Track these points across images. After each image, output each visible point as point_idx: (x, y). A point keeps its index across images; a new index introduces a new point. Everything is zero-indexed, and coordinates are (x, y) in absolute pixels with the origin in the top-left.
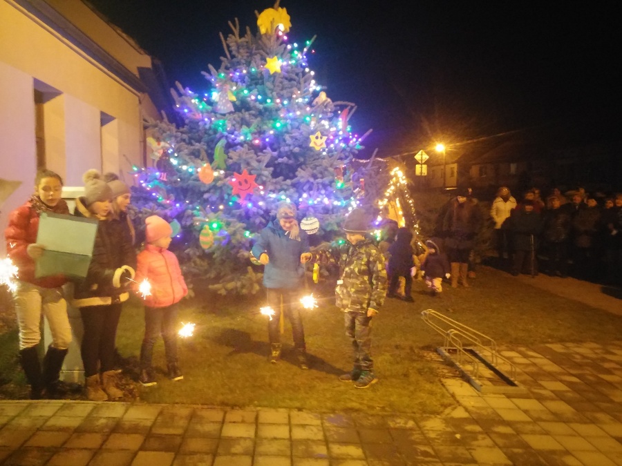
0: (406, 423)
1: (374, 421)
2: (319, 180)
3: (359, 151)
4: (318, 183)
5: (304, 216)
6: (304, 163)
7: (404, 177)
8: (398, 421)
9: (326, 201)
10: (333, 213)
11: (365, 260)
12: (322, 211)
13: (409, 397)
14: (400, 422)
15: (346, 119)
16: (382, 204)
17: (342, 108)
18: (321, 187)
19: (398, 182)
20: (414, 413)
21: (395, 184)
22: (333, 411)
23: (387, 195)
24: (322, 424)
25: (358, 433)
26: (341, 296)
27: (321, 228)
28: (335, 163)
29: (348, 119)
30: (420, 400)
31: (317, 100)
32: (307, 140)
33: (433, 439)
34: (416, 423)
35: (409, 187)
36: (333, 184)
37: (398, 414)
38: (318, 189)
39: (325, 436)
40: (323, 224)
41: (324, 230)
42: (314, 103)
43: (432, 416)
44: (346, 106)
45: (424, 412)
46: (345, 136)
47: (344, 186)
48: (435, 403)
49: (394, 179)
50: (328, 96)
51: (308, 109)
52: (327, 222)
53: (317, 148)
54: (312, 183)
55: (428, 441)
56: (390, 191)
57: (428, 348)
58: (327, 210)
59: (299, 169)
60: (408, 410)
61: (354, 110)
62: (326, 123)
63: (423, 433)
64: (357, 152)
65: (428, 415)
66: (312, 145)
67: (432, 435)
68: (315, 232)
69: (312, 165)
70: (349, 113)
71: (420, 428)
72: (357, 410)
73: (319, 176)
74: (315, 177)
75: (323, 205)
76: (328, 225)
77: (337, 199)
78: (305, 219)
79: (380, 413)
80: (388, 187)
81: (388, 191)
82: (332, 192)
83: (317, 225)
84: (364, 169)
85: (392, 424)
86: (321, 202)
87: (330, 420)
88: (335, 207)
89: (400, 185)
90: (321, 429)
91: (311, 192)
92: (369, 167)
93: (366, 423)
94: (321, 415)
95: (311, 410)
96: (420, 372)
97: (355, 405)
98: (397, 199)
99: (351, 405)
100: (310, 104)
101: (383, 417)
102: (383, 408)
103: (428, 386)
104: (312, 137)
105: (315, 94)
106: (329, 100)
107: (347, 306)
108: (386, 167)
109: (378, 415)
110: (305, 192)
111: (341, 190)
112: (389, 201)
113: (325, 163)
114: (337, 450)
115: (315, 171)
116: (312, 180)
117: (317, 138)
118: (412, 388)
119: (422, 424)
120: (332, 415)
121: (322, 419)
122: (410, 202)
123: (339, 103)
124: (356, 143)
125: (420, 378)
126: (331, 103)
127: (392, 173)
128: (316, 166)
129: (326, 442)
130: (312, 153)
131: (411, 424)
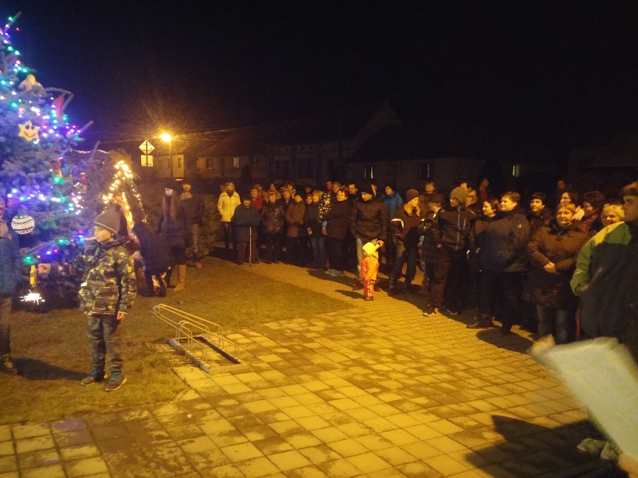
0: (140, 414)
1: (108, 418)
2: (33, 175)
3: (79, 143)
4: (30, 178)
5: (15, 213)
6: (12, 154)
7: (130, 171)
8: (133, 413)
9: (42, 198)
10: (51, 210)
11: (112, 262)
12: (36, 208)
13: (143, 389)
14: (135, 415)
15: (61, 107)
16: (107, 199)
17: (56, 95)
18: (34, 181)
19: (123, 175)
20: (148, 403)
21: (119, 178)
22: (63, 417)
23: (112, 189)
24: (51, 432)
25: (92, 433)
26: (85, 299)
27: (37, 226)
28: (51, 156)
29: (64, 108)
30: (153, 391)
31: (24, 83)
32: (16, 129)
33: (166, 424)
34: (151, 412)
35: (136, 181)
36: (50, 179)
37: (133, 407)
38: (32, 185)
39: (55, 442)
40: (39, 223)
41: (41, 229)
42: (21, 86)
43: (166, 403)
44: (60, 93)
45: (158, 401)
46: (61, 126)
47: (64, 182)
48: (168, 391)
49: (119, 173)
50: (37, 80)
51: (14, 93)
52: (44, 220)
53: (29, 139)
54: (24, 178)
55: (162, 426)
56: (114, 186)
57: (160, 341)
58: (43, 207)
59: (6, 162)
60: (141, 402)
61: (70, 99)
62: (36, 110)
63: (157, 420)
64: (76, 144)
65: (161, 403)
66: (21, 134)
67: (166, 420)
68: (29, 232)
69: (21, 157)
70: (65, 101)
71: (154, 416)
72: (88, 412)
73: (33, 169)
74: (27, 170)
75: (38, 202)
76: (45, 224)
77: (55, 195)
78: (16, 217)
79: (114, 410)
80: (113, 181)
81: (113, 185)
82: (48, 188)
83: (32, 224)
84: (84, 162)
85: (126, 418)
86: (36, 199)
87: (60, 427)
88: (52, 204)
89: (126, 179)
90: (50, 436)
91: (23, 188)
92: (91, 160)
93: (98, 421)
94: (49, 424)
95: (35, 421)
96: (152, 365)
97: (85, 407)
98: (123, 193)
99: (81, 408)
100: (16, 87)
101: (117, 413)
102: (116, 405)
103: (161, 377)
104: (22, 127)
105: (22, 77)
106: (39, 85)
107: (91, 309)
108: (110, 160)
109: (112, 412)
110: (14, 187)
111: (60, 186)
112: (114, 196)
113: (39, 155)
114: (68, 453)
115: (27, 165)
116: (23, 174)
117: (27, 127)
118: (145, 382)
119: (155, 412)
120: (61, 422)
121: (50, 427)
122: (137, 196)
123: (52, 89)
124: (74, 134)
125: (153, 370)
126: (42, 88)
127: (117, 167)
128: (29, 158)
129: (57, 448)
130: (22, 144)
131: (146, 414)
